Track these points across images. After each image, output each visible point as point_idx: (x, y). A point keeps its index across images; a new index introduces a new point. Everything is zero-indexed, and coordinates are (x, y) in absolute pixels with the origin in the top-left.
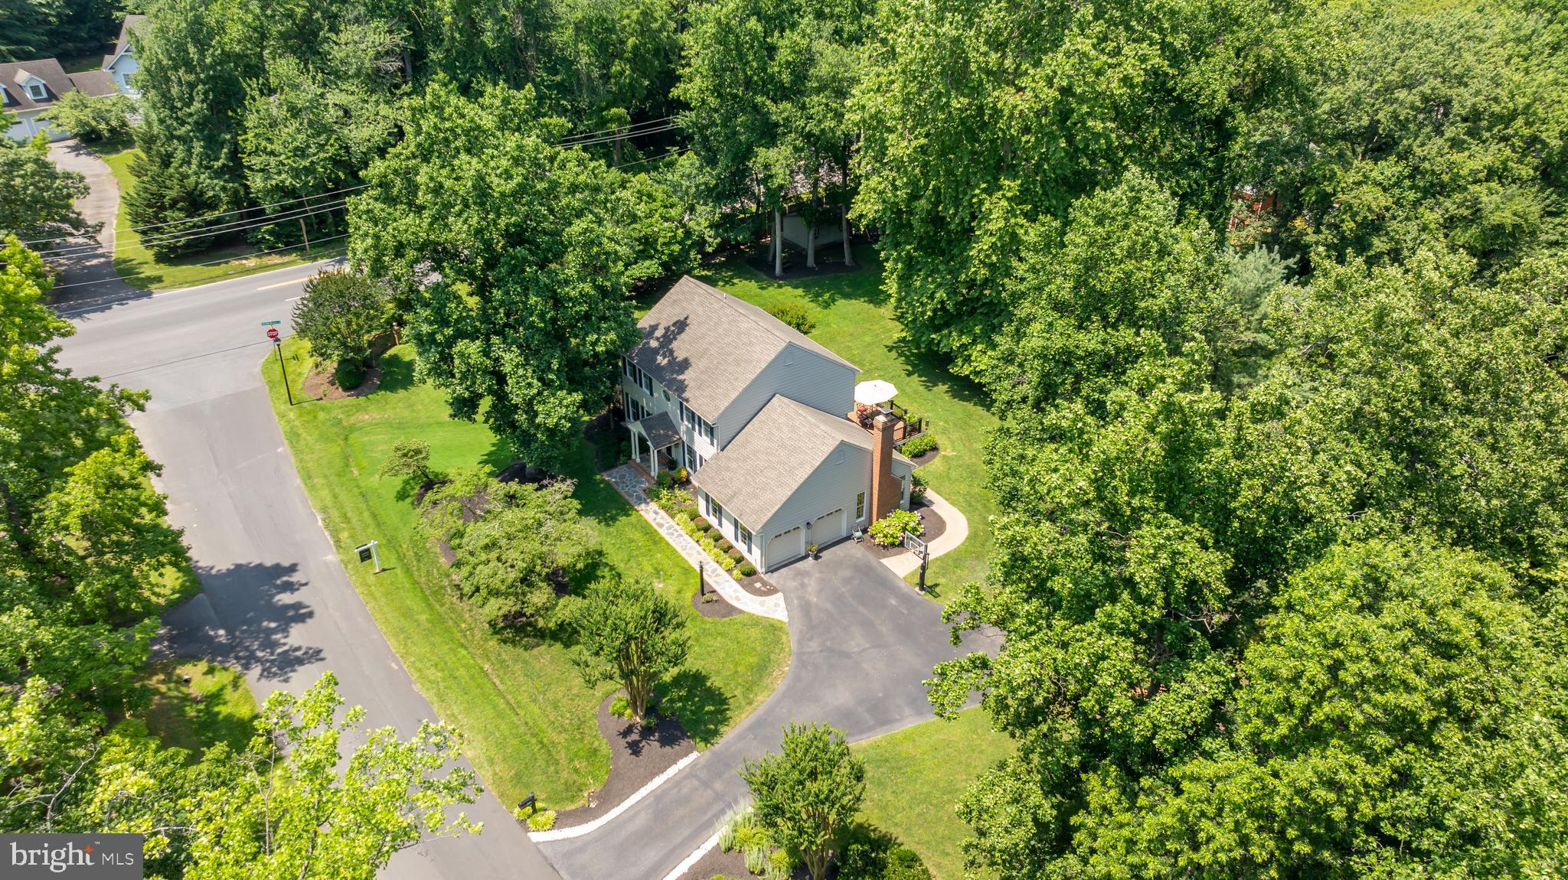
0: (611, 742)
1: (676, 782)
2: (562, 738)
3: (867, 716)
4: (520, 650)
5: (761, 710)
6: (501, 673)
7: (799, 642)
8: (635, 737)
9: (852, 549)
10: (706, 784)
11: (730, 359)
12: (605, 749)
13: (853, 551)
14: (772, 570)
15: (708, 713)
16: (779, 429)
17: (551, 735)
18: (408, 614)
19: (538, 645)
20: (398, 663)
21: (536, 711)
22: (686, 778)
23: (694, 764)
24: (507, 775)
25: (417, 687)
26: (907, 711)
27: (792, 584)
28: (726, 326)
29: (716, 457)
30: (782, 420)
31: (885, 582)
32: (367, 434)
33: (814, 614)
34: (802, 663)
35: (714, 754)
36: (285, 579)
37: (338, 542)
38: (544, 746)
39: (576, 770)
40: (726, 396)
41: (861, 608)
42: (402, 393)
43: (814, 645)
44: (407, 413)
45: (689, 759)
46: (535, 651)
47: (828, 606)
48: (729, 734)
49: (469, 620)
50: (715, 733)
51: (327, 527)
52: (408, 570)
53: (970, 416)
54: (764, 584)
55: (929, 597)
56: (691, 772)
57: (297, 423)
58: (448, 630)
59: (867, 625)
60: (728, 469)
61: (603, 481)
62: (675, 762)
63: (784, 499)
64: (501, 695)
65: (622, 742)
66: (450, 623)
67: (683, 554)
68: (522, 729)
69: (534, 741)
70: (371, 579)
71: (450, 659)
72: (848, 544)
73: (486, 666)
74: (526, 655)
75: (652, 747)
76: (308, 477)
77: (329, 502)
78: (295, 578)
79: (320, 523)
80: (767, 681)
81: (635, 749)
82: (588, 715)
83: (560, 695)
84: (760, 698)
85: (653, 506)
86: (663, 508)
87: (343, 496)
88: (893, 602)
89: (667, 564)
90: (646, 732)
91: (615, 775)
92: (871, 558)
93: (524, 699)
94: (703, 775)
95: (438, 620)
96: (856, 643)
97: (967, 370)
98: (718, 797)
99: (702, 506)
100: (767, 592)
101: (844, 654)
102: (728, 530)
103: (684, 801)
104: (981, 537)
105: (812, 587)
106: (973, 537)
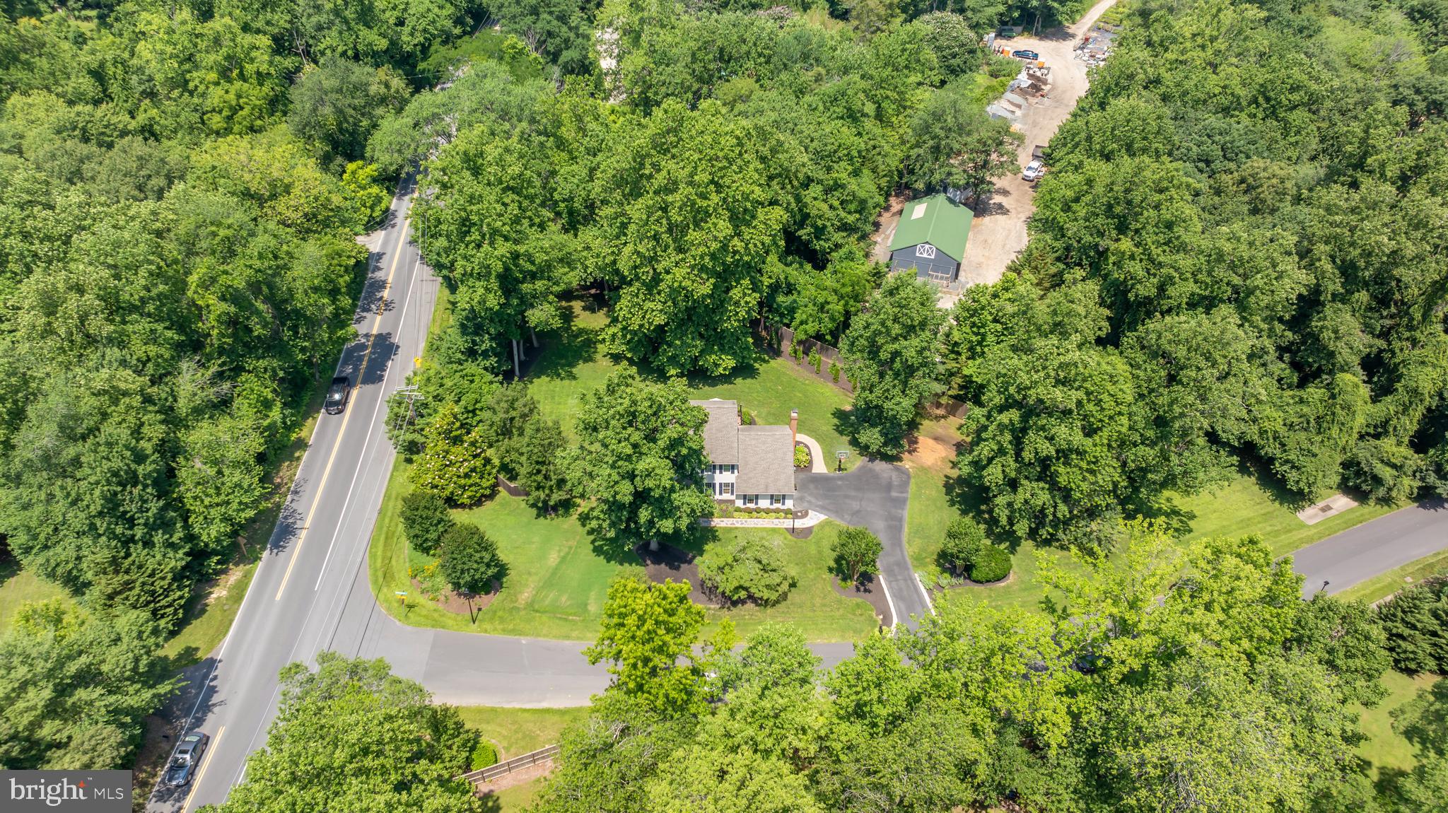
0: (858, 597)
1: (890, 588)
2: (842, 611)
8: (862, 589)
9: (800, 476)
10: (897, 580)
12: (859, 600)
13: (802, 477)
14: (797, 505)
17: (837, 614)
21: (821, 613)
23: (886, 580)
26: (899, 512)
27: (807, 504)
29: (738, 478)
31: (824, 479)
32: (543, 600)
35: (884, 572)
38: (842, 619)
39: (861, 614)
40: (731, 447)
41: (837, 493)
44: (536, 578)
45: (882, 579)
47: (828, 501)
49: (746, 612)
54: (802, 512)
55: (845, 472)
56: (889, 583)
57: (499, 627)
59: (847, 497)
60: (750, 478)
62: (881, 584)
63: (792, 472)
65: (862, 593)
68: (827, 621)
69: (835, 620)
74: (788, 602)
75: (870, 587)
81: (867, 591)
82: (839, 597)
85: (715, 520)
86: (722, 517)
88: (840, 482)
89: (764, 534)
90: (862, 584)
91: (874, 603)
92: (809, 474)
96: (855, 505)
97: (721, 370)
98: (905, 580)
99: (739, 503)
100: (805, 515)
101: (858, 512)
102: (764, 504)
103: (901, 590)
104: (819, 439)
105: (813, 500)
106: (818, 440)
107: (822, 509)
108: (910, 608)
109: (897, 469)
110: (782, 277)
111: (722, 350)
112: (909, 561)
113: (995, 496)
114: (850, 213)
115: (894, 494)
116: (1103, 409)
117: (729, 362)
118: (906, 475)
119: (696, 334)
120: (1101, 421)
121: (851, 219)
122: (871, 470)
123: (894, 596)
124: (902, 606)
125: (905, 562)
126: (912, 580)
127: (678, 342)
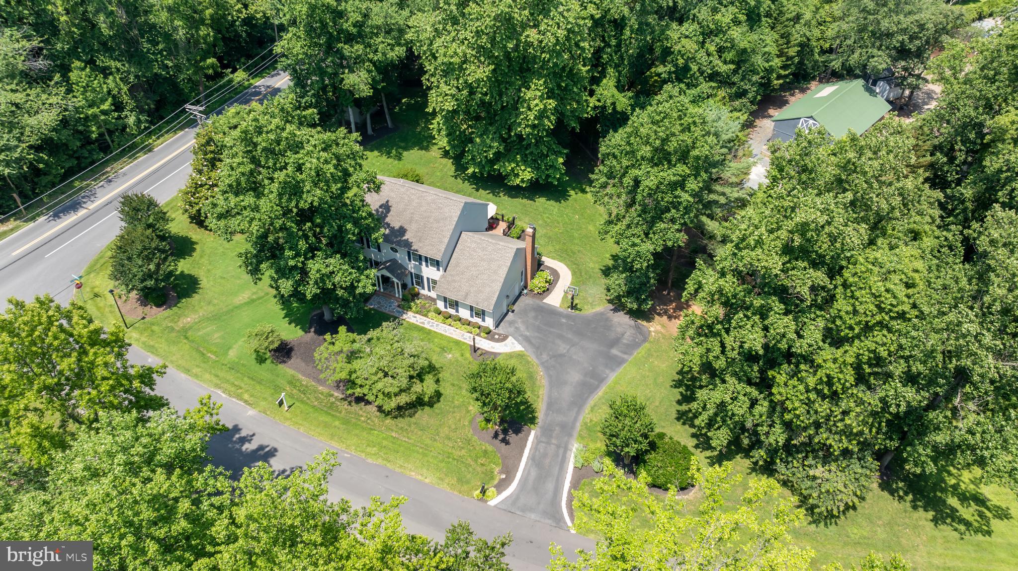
0: (491, 444)
1: (535, 448)
2: (463, 452)
3: (592, 381)
4: (407, 419)
5: (546, 398)
6: (405, 434)
7: (537, 357)
8: (501, 436)
9: (524, 301)
10: (549, 443)
11: (431, 220)
12: (490, 448)
13: (527, 302)
14: (497, 326)
15: (524, 410)
16: (475, 251)
17: (457, 453)
18: (326, 425)
19: (416, 412)
20: (347, 453)
21: (440, 445)
22: (537, 444)
23: (536, 437)
24: (454, 481)
25: (370, 460)
26: (607, 371)
27: (512, 330)
28: (416, 201)
29: (443, 277)
30: (474, 245)
31: (551, 312)
32: (199, 330)
33: (533, 341)
34: (547, 368)
35: (541, 428)
36: (237, 436)
37: (246, 401)
38: (458, 461)
39: (482, 465)
40: (441, 242)
41: (552, 330)
42: (196, 297)
43: (545, 357)
44: (211, 308)
45: (532, 435)
46: (417, 415)
47: (537, 334)
48: (540, 415)
49: (365, 414)
50: (534, 418)
51: (230, 395)
52: (302, 402)
53: (525, 206)
54: (500, 335)
55: (578, 312)
56: (538, 441)
57: (143, 339)
58: (356, 425)
59: (561, 337)
60: (454, 281)
61: (371, 309)
62: (527, 440)
63: (499, 289)
64: (414, 445)
65: (497, 442)
66: (353, 420)
67: (447, 334)
68: (440, 457)
69: (451, 460)
70: (288, 415)
71: (371, 438)
72: (522, 298)
73: (394, 434)
74: (413, 420)
75: (512, 437)
76: (187, 371)
77: (215, 380)
78: (243, 433)
79: (223, 395)
80: (538, 383)
81: (505, 441)
82: (470, 436)
83: (447, 432)
84: (541, 393)
85: (410, 314)
86: (417, 313)
87: (221, 374)
88: (564, 320)
89: (444, 343)
90: (505, 432)
91: (504, 458)
92: (537, 301)
93: (428, 441)
94: (544, 439)
95: (346, 422)
96: (563, 348)
97: (518, 181)
98: (558, 447)
99: (440, 305)
100: (504, 338)
101: (562, 356)
102: (464, 313)
103: (545, 455)
104: (577, 272)
105: (522, 328)
106: (574, 273)
107: (526, 340)
108: (541, 478)
109: (637, 327)
110: (609, 102)
111: (525, 162)
112: (578, 426)
113: (701, 387)
114: (725, 62)
115: (615, 351)
116: (855, 312)
117: (526, 174)
118: (645, 337)
119: (497, 135)
120: (851, 328)
121: (723, 68)
122: (607, 319)
123: (532, 458)
124: (534, 473)
125: (573, 427)
126: (566, 449)
127: (478, 140)
